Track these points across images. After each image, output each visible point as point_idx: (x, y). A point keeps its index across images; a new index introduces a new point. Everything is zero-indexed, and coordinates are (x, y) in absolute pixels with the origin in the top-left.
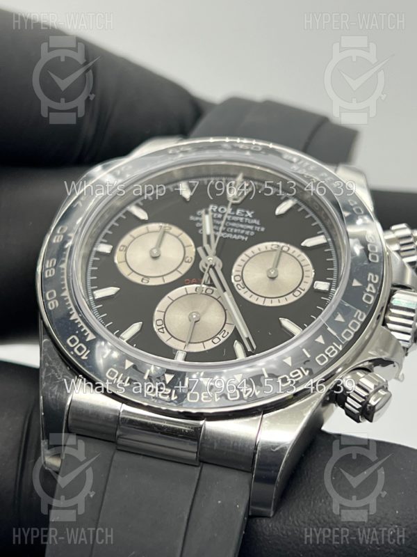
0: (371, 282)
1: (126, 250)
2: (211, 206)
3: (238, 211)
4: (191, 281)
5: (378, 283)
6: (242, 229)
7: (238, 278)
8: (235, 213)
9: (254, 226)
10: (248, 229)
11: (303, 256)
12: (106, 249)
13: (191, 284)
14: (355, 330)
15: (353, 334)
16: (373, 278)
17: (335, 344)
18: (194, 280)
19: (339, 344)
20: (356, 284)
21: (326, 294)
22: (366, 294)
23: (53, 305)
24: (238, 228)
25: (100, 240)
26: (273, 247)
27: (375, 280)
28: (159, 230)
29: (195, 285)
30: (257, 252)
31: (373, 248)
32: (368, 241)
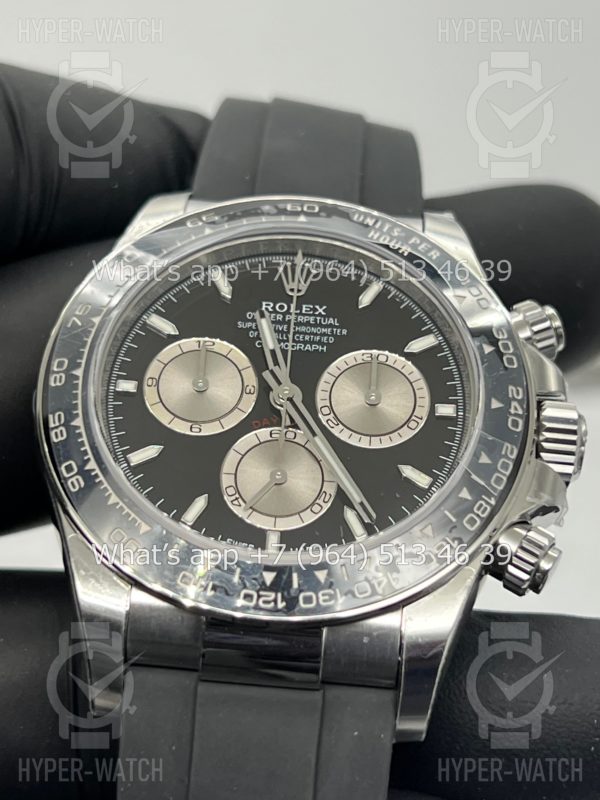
0: (514, 399)
1: (157, 384)
2: (264, 303)
3: (304, 306)
4: (261, 422)
5: (523, 399)
6: (316, 334)
7: (326, 411)
8: (301, 310)
9: (331, 328)
10: (324, 334)
11: (410, 367)
12: (128, 386)
13: (262, 427)
14: (507, 473)
15: (505, 479)
16: (515, 392)
17: (484, 497)
18: (265, 422)
19: (489, 496)
20: (496, 404)
21: (452, 421)
22: (511, 418)
23: (77, 484)
24: (310, 334)
25: (115, 372)
26: (365, 357)
27: (518, 394)
28: (196, 348)
29: (268, 429)
30: (344, 367)
31: (506, 347)
32: (497, 336)
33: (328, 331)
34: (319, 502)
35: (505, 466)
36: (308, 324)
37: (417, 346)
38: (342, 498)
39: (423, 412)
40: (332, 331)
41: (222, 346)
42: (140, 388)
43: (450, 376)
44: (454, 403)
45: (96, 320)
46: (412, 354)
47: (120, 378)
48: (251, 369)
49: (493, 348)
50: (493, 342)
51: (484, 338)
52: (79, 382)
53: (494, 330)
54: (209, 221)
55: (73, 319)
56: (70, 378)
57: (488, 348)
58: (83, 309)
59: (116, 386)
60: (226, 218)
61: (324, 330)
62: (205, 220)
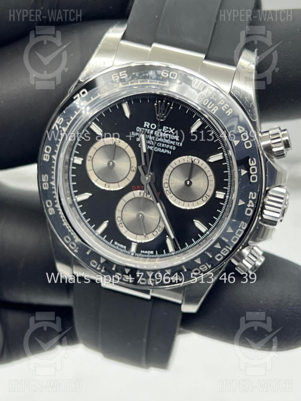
0: (251, 199)
1: (92, 160)
2: (145, 123)
3: (164, 127)
4: (136, 187)
5: (255, 199)
6: (167, 144)
7: (166, 185)
8: (162, 129)
10: (171, 145)
11: (208, 169)
12: (78, 161)
13: (136, 189)
14: (240, 236)
15: (238, 239)
16: (253, 195)
17: (227, 247)
18: (138, 187)
19: (229, 246)
20: (241, 203)
21: (223, 200)
22: (247, 209)
23: (51, 211)
24: (165, 143)
25: (74, 151)
26: (189, 159)
27: (254, 196)
28: (111, 143)
29: (139, 191)
30: (178, 164)
31: (253, 170)
32: (250, 165)
33: (173, 143)
34: (157, 230)
35: (239, 233)
37: (213, 159)
38: (165, 232)
39: (210, 193)
40: (175, 143)
41: (123, 144)
42: (84, 162)
43: (226, 176)
44: (225, 191)
45: (65, 129)
46: (210, 162)
47: (76, 155)
48: (135, 158)
49: (246, 172)
50: (247, 168)
51: (243, 166)
52: (55, 162)
53: (250, 160)
54: (122, 78)
55: (55, 125)
56: (51, 159)
57: (244, 172)
58: (59, 120)
59: (74, 159)
60: (130, 77)
61: (172, 142)
62: (121, 75)
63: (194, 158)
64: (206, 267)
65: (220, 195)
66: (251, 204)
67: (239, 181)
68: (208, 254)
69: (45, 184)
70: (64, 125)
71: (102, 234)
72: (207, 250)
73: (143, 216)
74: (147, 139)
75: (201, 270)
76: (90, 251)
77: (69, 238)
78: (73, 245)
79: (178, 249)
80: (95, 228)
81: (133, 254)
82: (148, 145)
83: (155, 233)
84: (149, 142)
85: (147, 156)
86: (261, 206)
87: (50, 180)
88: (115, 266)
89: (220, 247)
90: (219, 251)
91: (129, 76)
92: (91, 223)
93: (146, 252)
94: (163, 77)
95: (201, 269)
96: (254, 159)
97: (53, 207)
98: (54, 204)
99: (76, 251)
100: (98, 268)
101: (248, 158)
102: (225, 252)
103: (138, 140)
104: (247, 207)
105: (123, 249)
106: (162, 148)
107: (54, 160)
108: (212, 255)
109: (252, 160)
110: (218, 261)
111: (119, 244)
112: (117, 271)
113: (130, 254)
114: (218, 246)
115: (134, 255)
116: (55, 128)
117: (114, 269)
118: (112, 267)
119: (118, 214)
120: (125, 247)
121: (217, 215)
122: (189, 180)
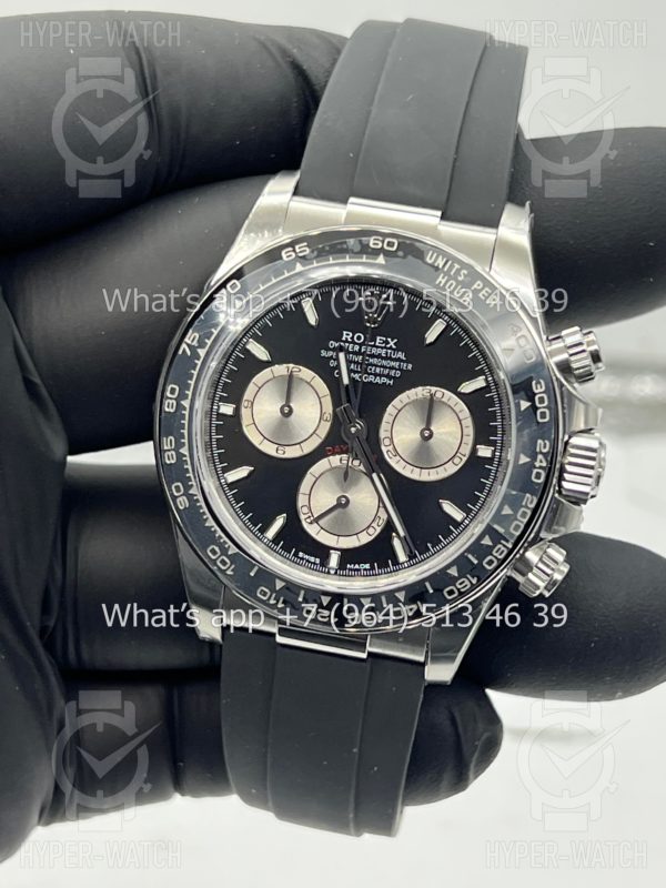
0: (541, 453)
1: (252, 407)
2: (345, 332)
4: (334, 449)
5: (548, 452)
6: (385, 367)
7: (387, 442)
9: (399, 362)
10: (392, 368)
11: (461, 406)
12: (227, 409)
13: (334, 454)
14: (525, 521)
15: (522, 526)
16: (543, 446)
17: (503, 542)
18: (337, 448)
19: (507, 541)
20: (524, 459)
21: (490, 460)
22: (535, 471)
23: (183, 502)
24: (381, 367)
25: (219, 393)
26: (425, 392)
27: (545, 447)
28: (286, 373)
29: (338, 457)
30: (406, 401)
31: (541, 400)
32: (536, 391)
33: (396, 364)
34: (374, 525)
35: (524, 514)
36: (379, 356)
37: (468, 387)
38: (389, 527)
39: (466, 450)
40: (400, 365)
41: (306, 373)
42: (237, 411)
43: (493, 416)
44: (493, 444)
45: (202, 353)
46: (464, 394)
47: (222, 399)
48: (329, 398)
49: (529, 404)
50: (531, 397)
51: (522, 393)
52: (186, 413)
53: (534, 383)
54: (301, 255)
55: (184, 346)
56: (179, 407)
57: (525, 405)
58: (192, 337)
59: (219, 407)
60: (316, 253)
61: (393, 364)
62: (298, 250)
63: (434, 389)
64: (467, 582)
65: (485, 452)
66: (541, 462)
67: (517, 421)
68: (470, 556)
69: (170, 453)
70: (201, 344)
71: (276, 540)
72: (468, 550)
73: (348, 501)
74: (349, 362)
75: (458, 590)
76: (256, 569)
77: (217, 549)
78: (224, 562)
79: (415, 556)
80: (263, 530)
81: (332, 572)
82: (350, 371)
83: (371, 531)
84: (352, 367)
85: (351, 390)
86: (558, 466)
87: (179, 445)
88: (302, 592)
89: (490, 544)
90: (489, 550)
91: (312, 252)
92: (254, 521)
93: (357, 566)
94: (374, 249)
95: (459, 587)
96: (542, 381)
97: (186, 494)
98: (188, 488)
99: (229, 572)
100: (272, 602)
101: (531, 379)
102: (500, 551)
103: (333, 364)
104: (535, 467)
105: (314, 563)
106: (376, 375)
107: (185, 409)
108: (476, 558)
109: (538, 383)
110: (488, 570)
111: (307, 557)
112: (306, 600)
113: (329, 573)
114: (487, 541)
115: (336, 573)
116: (184, 351)
117: (300, 599)
118: (298, 595)
119: (302, 500)
120: (318, 561)
121: (481, 487)
122: (428, 428)
